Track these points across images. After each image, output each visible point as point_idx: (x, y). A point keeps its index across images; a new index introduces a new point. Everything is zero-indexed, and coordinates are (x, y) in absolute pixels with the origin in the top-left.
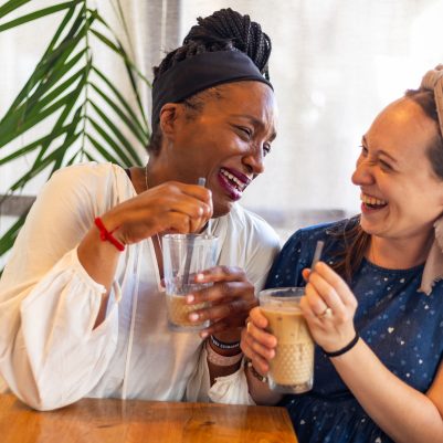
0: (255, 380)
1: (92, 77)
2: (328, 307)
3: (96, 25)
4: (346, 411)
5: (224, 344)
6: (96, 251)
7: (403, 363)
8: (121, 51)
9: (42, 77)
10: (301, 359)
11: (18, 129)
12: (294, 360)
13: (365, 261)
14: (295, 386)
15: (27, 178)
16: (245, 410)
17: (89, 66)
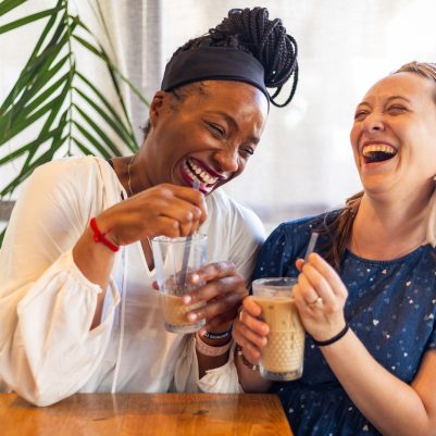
0: (245, 368)
1: (76, 82)
2: (319, 296)
3: (78, 31)
4: (333, 400)
5: (214, 334)
6: (90, 253)
7: (389, 356)
8: (103, 55)
9: (26, 84)
10: (292, 347)
11: (5, 136)
12: (286, 348)
13: (348, 253)
14: (285, 373)
15: (16, 183)
16: (237, 397)
17: (73, 71)
